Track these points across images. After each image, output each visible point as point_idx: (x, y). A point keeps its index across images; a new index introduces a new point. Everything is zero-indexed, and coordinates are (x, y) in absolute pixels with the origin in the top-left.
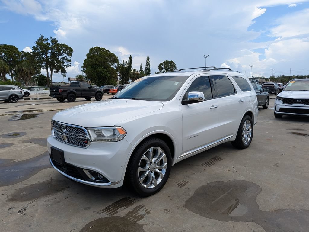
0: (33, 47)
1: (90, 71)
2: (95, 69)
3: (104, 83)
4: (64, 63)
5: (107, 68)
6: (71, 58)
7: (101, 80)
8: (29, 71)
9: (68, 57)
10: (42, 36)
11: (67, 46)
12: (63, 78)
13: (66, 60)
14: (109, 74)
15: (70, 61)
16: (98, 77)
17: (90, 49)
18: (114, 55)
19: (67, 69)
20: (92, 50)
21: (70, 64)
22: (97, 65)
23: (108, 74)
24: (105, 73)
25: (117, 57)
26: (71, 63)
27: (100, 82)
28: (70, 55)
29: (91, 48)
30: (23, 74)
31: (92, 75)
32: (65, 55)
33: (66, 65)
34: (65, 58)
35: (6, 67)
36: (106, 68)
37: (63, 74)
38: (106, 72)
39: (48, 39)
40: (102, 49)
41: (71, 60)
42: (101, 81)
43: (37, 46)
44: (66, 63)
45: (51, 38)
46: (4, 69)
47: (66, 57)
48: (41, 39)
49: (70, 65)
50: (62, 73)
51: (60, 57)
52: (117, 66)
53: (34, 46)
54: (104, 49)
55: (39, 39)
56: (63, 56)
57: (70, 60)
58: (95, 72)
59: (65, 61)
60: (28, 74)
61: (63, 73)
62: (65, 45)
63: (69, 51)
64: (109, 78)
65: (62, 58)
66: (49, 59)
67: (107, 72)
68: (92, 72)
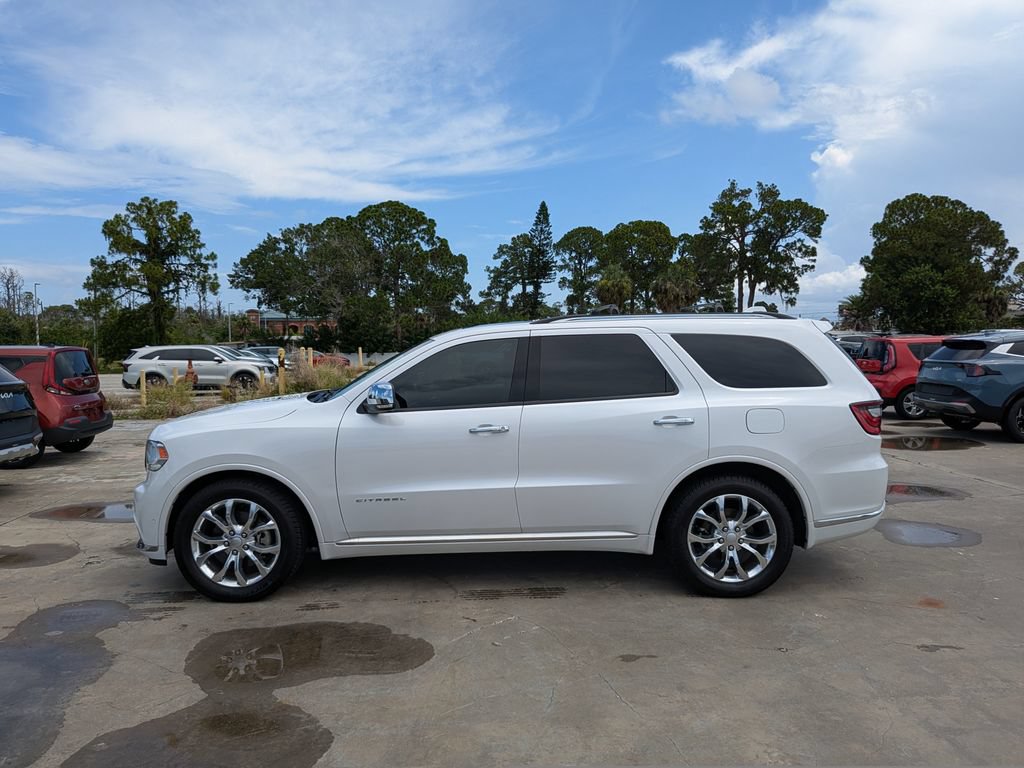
0: (701, 221)
1: (877, 281)
2: (897, 275)
3: (933, 322)
4: (792, 259)
5: (948, 267)
6: (816, 242)
7: (919, 315)
8: (682, 293)
9: (809, 242)
10: (733, 184)
11: (806, 204)
12: (787, 308)
13: (800, 249)
14: (953, 288)
15: (813, 252)
16: (905, 304)
17: (888, 207)
18: (982, 217)
19: (800, 281)
20: (894, 208)
21: (811, 264)
22: (909, 259)
23: (948, 290)
24: (937, 287)
25: (998, 225)
26: (814, 261)
27: (916, 321)
28: (815, 232)
29: (893, 203)
30: (665, 302)
31: (886, 297)
32: (800, 235)
33: (798, 268)
34: (798, 245)
35: (625, 284)
36: (941, 270)
37: (786, 295)
38: (942, 281)
39: (750, 191)
40: (935, 199)
41: (817, 251)
42: (921, 318)
43: (713, 215)
44: (799, 262)
45: (760, 184)
46: (619, 290)
47: (802, 241)
48: (730, 194)
49: (813, 267)
50: (784, 294)
51: (782, 242)
52: (996, 258)
53: (705, 218)
54: (940, 201)
55: (724, 195)
56: (790, 240)
57: (814, 249)
58: (896, 285)
59: (797, 256)
60: (678, 301)
61: (787, 292)
62: (798, 201)
63: (813, 219)
64: (951, 305)
65: (787, 245)
66: (747, 251)
67: (944, 283)
68: (887, 286)
